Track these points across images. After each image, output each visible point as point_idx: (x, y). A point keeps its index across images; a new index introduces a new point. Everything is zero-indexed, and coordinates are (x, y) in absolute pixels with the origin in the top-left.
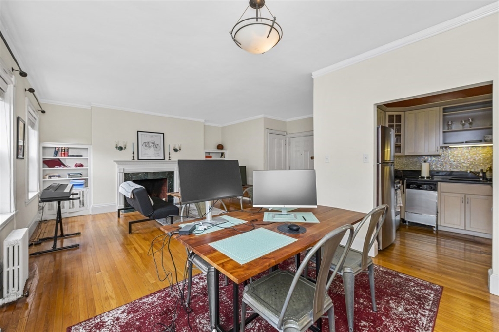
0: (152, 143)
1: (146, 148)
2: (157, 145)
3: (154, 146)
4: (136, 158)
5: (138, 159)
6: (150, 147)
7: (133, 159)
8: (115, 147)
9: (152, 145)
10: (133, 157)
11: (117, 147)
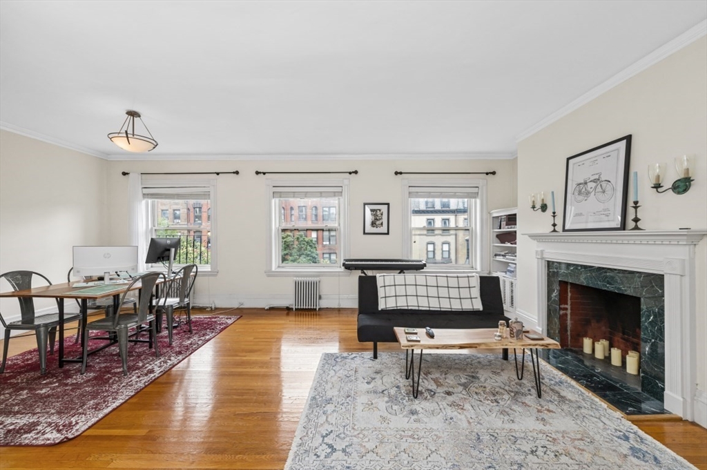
0: (594, 181)
1: (581, 198)
2: (604, 184)
3: (599, 189)
4: (559, 228)
5: (564, 230)
6: (588, 193)
7: (554, 231)
8: (531, 205)
9: (593, 185)
10: (554, 225)
11: (534, 207)
